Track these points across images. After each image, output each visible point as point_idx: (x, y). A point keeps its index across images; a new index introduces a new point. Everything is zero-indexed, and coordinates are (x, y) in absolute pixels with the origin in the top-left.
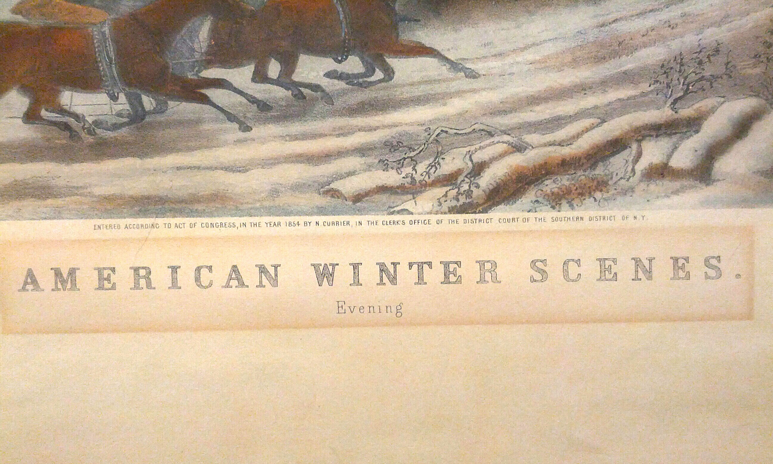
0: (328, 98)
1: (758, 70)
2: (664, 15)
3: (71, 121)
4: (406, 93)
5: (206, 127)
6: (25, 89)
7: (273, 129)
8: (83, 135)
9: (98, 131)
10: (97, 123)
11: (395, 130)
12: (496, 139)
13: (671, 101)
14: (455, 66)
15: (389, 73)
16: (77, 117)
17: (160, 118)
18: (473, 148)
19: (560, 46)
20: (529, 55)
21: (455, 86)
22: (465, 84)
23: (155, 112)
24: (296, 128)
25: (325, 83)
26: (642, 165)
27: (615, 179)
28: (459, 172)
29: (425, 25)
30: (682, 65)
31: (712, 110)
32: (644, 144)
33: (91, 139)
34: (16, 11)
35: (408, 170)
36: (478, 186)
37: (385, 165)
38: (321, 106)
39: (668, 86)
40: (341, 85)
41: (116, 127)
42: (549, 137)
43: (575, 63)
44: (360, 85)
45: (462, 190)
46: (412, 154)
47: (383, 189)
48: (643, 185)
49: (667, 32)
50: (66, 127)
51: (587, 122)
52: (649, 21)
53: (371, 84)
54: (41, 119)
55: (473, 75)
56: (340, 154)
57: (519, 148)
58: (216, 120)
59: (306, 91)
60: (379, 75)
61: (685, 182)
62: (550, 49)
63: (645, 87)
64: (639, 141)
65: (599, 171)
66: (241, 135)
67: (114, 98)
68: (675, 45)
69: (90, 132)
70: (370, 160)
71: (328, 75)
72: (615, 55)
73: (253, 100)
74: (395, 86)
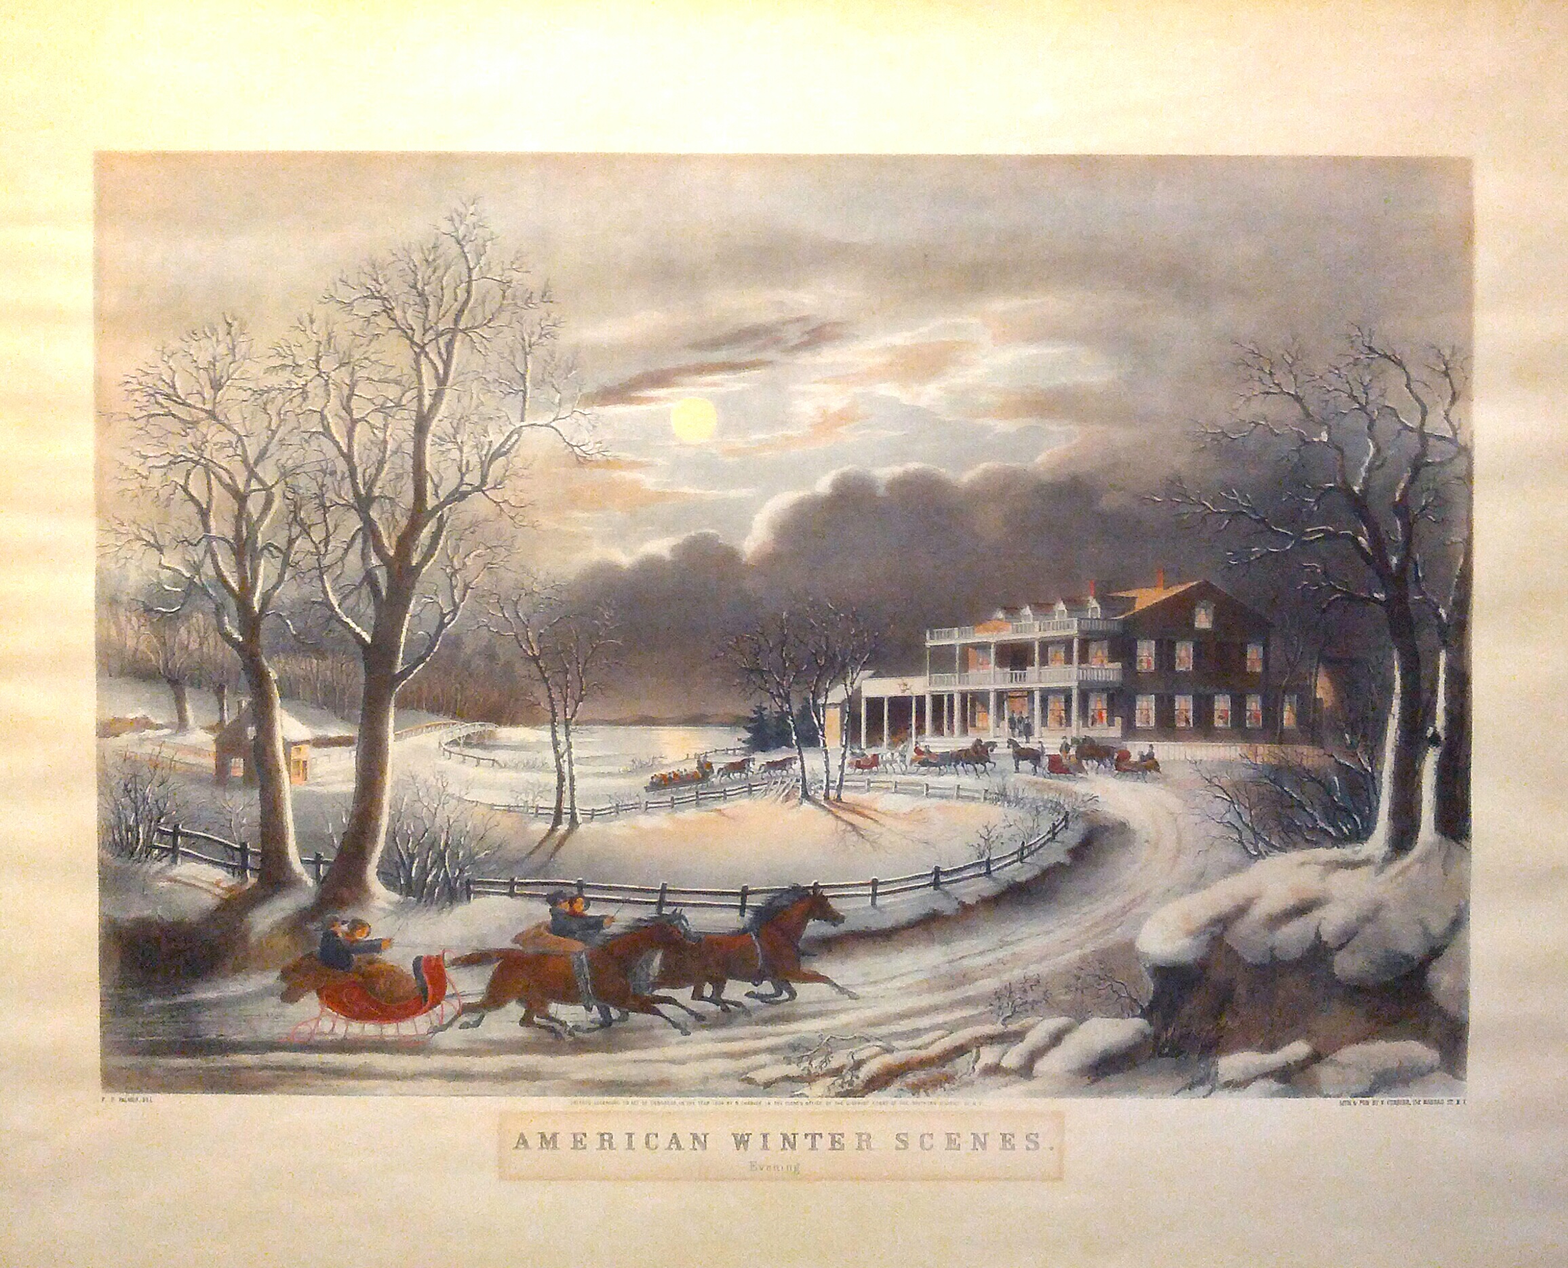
0: (747, 1012)
1: (1068, 997)
2: (1000, 954)
3: (557, 1026)
4: (806, 1010)
5: (657, 1032)
6: (520, 1001)
7: (706, 1033)
8: (566, 1036)
9: (576, 1033)
10: (576, 1028)
11: (799, 1035)
12: (871, 1044)
13: (1001, 1019)
14: (841, 990)
15: (793, 994)
16: (557, 1021)
17: (622, 1025)
18: (853, 1050)
19: (921, 976)
20: (897, 983)
21: (840, 1006)
22: (850, 1003)
23: (619, 1020)
24: (723, 1033)
25: (747, 1001)
26: (979, 1066)
27: (959, 1074)
28: (843, 1067)
29: (820, 959)
30: (1011, 992)
31: (1032, 1027)
32: (981, 1049)
33: (571, 1039)
34: (516, 941)
35: (806, 1064)
36: (858, 1078)
37: (789, 1061)
38: (743, 1018)
39: (1000, 1008)
40: (758, 1002)
41: (589, 1030)
42: (911, 1043)
43: (930, 990)
44: (771, 1003)
45: (846, 1080)
46: (809, 1053)
47: (787, 1078)
48: (981, 1079)
49: (1000, 967)
50: (552, 1030)
51: (939, 1033)
52: (989, 958)
53: (779, 1002)
54: (533, 1023)
55: (854, 997)
56: (756, 1052)
57: (889, 1051)
58: (662, 1027)
59: (730, 1006)
60: (785, 995)
61: (1012, 1078)
62: (908, 980)
63: (981, 1009)
64: (978, 1047)
65: (947, 1069)
66: (684, 1038)
67: (589, 1009)
68: (1006, 977)
69: (571, 1034)
70: (776, 1057)
71: (747, 995)
72: (962, 984)
73: (692, 1013)
74: (798, 1004)
